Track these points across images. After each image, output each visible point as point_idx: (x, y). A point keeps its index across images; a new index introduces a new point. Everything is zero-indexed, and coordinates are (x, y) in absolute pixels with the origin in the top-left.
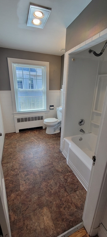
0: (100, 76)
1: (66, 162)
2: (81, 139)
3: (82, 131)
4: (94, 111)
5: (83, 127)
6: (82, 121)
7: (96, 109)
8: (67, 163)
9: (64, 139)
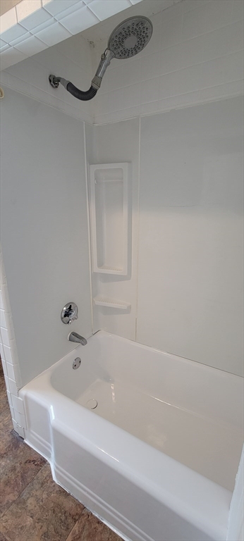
0: (94, 168)
1: (51, 476)
2: (77, 364)
3: (76, 338)
4: (96, 269)
5: (76, 325)
6: (70, 308)
7: (101, 264)
8: (54, 478)
9: (23, 392)
